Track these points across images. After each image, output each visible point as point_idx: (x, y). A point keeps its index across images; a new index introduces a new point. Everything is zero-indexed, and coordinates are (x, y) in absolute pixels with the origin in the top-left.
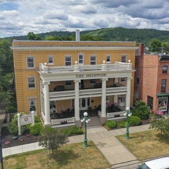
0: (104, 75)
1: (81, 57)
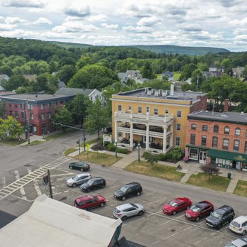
0: (147, 123)
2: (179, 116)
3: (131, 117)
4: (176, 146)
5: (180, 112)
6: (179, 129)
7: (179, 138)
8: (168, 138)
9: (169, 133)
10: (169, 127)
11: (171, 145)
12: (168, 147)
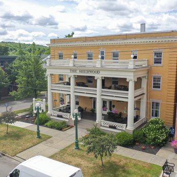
0: (97, 72)
1: (102, 53)
2: (158, 61)
3: (71, 65)
4: (153, 118)
5: (159, 54)
6: (157, 86)
7: (157, 104)
8: (138, 103)
9: (139, 92)
10: (139, 79)
11: (143, 115)
12: (136, 119)
